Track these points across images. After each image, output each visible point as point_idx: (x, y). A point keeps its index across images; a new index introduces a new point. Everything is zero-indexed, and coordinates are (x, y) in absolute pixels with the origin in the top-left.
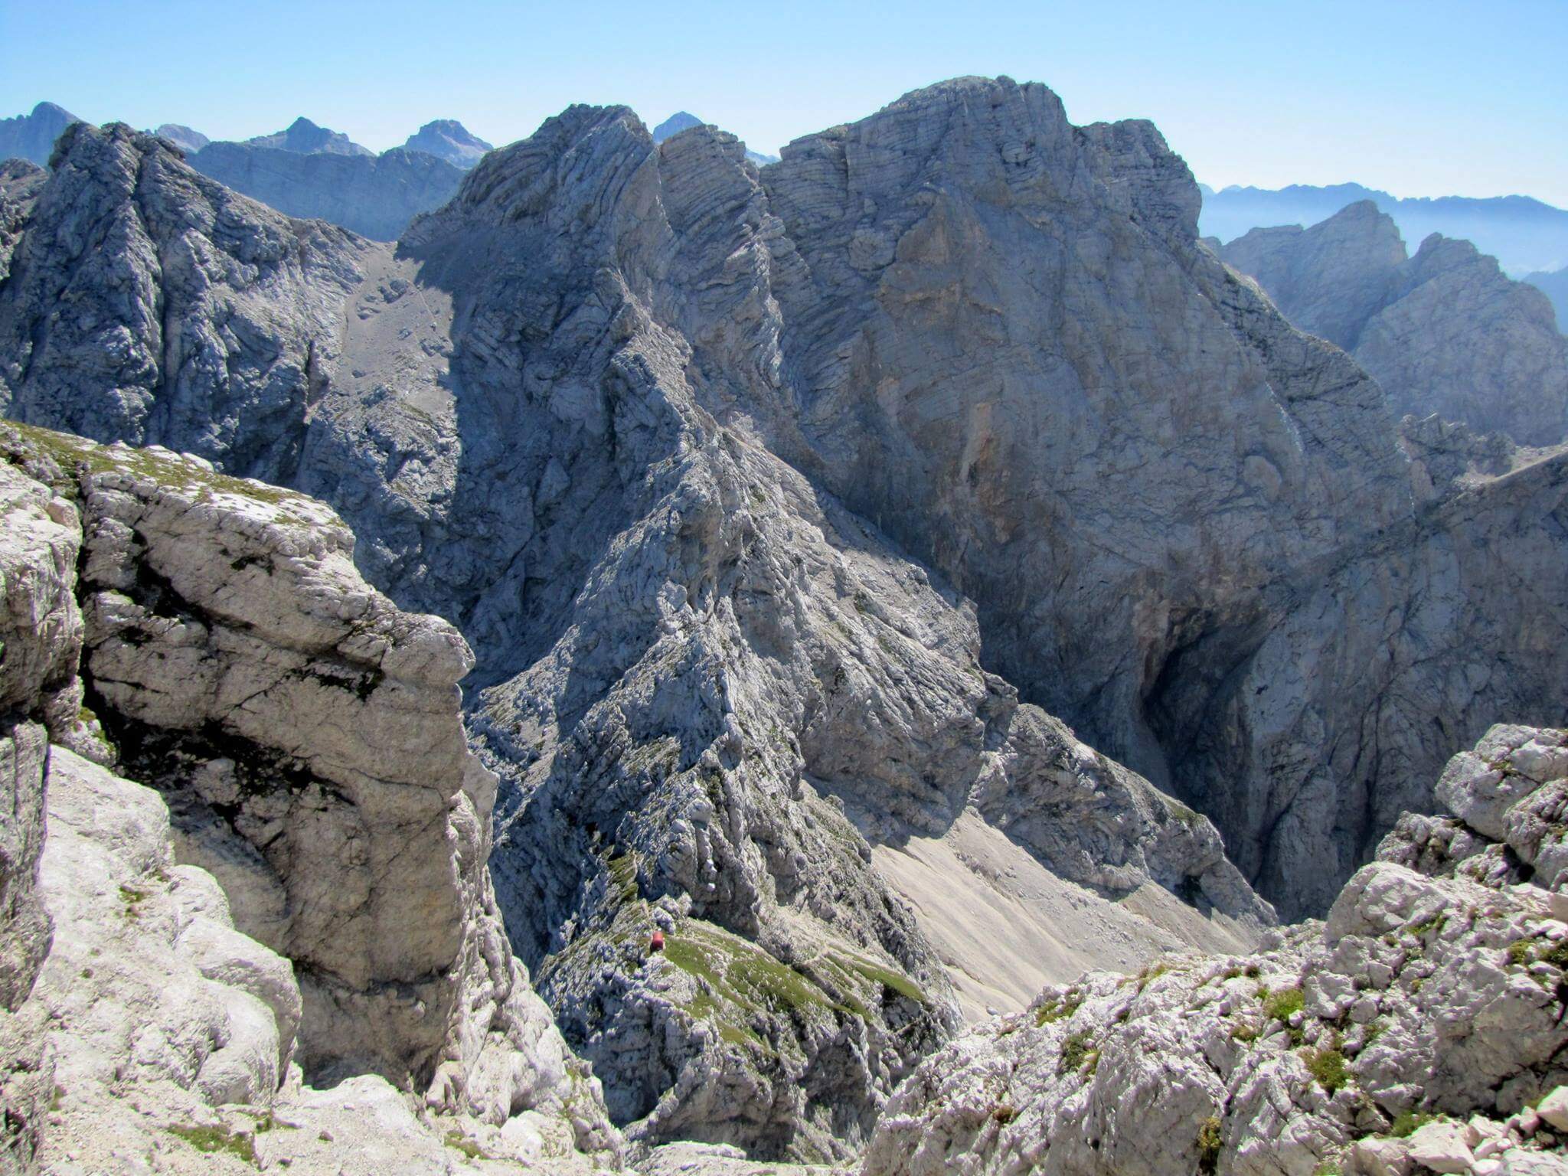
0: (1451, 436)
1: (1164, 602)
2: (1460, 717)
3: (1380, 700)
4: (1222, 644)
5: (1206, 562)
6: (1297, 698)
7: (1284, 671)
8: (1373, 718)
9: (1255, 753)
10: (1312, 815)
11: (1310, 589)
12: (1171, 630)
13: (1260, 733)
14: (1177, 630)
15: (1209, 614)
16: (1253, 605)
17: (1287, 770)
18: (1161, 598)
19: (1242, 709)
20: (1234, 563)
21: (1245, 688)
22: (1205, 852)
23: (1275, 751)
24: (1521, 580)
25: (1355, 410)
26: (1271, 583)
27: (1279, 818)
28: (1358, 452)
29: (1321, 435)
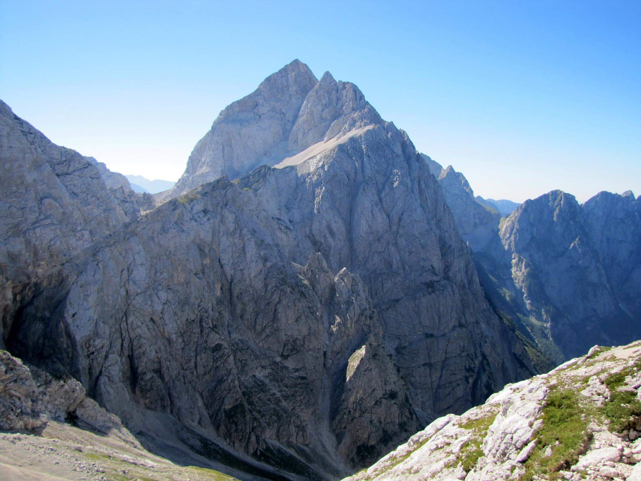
0: (128, 195)
1: (9, 282)
2: (161, 315)
3: (126, 314)
4: (46, 298)
5: (30, 256)
6: (92, 317)
7: (82, 304)
8: (125, 324)
9: (79, 348)
10: (113, 373)
11: (85, 264)
12: (15, 298)
13: (79, 336)
14: (18, 298)
15: (36, 284)
16: (60, 273)
17: (95, 354)
18: (7, 279)
19: (67, 326)
20: (46, 254)
21: (66, 315)
22: (76, 395)
23: (87, 345)
24: (170, 252)
25: (89, 179)
26: (66, 262)
27: (98, 378)
28: (94, 198)
29: (76, 191)
